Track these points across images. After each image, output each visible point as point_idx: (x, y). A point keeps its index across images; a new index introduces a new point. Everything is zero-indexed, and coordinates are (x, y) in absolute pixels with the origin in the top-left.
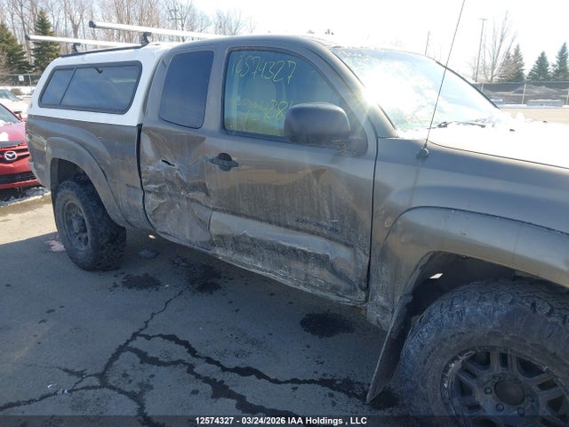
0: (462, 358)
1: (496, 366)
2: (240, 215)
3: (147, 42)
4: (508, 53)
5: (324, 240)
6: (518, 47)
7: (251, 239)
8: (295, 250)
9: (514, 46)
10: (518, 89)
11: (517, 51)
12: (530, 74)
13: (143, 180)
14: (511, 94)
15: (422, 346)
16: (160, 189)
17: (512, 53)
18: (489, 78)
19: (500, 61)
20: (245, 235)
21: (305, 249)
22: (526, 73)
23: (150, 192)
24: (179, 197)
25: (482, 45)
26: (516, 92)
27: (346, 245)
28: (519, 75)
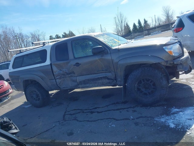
0: (137, 83)
1: (143, 83)
2: (84, 75)
3: (45, 45)
4: (125, 25)
5: (104, 73)
6: (127, 23)
7: (88, 79)
8: (99, 78)
9: (126, 23)
10: (131, 35)
11: (127, 24)
12: (133, 30)
13: (55, 77)
14: (129, 37)
15: (130, 84)
16: (60, 77)
17: (126, 25)
18: (122, 34)
19: (123, 28)
20: (86, 79)
21: (101, 77)
22: (131, 30)
23: (57, 79)
24: (66, 77)
25: (117, 25)
26: (131, 36)
27: (109, 72)
28: (130, 31)
